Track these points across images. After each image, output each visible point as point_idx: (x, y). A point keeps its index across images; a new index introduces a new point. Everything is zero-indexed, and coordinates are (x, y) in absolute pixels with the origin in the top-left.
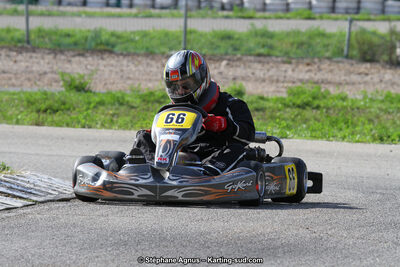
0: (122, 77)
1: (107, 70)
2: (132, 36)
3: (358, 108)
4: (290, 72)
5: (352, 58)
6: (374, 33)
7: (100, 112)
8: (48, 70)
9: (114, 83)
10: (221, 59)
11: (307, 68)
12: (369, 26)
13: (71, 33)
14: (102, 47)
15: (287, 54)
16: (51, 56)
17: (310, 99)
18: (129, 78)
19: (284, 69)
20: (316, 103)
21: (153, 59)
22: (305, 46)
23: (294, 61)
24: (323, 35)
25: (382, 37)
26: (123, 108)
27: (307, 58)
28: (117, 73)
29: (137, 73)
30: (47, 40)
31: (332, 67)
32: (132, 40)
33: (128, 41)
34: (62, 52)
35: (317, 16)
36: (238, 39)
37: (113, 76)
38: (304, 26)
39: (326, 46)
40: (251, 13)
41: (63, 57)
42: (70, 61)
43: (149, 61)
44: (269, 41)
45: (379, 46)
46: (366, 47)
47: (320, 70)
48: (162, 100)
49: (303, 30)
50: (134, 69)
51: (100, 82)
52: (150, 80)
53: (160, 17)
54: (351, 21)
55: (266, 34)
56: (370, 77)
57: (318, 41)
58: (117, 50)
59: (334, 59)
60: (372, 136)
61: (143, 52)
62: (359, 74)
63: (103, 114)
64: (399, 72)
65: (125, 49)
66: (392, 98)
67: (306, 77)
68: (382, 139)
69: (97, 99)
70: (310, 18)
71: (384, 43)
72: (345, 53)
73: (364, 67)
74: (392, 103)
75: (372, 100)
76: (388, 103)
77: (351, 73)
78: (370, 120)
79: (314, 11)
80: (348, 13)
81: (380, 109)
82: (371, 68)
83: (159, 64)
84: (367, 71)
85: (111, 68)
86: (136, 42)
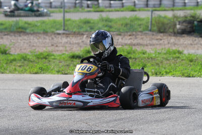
0: (30, 45)
1: (22, 42)
2: (36, 23)
3: (152, 58)
4: (120, 40)
5: (153, 32)
6: (165, 17)
7: (13, 64)
9: (25, 49)
10: (83, 34)
11: (129, 37)
12: (162, 14)
13: (3, 23)
14: (20, 30)
15: (119, 30)
17: (127, 54)
18: (33, 46)
19: (117, 38)
20: (129, 56)
21: (47, 35)
22: (129, 26)
23: (123, 34)
24: (139, 19)
25: (169, 19)
26: (26, 62)
27: (129, 32)
28: (27, 43)
29: (38, 43)
31: (142, 36)
32: (36, 26)
33: (33, 26)
35: (137, 9)
36: (93, 23)
37: (25, 45)
39: (140, 25)
40: (101, 9)
42: (2, 38)
43: (45, 36)
44: (110, 24)
45: (167, 24)
46: (160, 25)
47: (136, 38)
48: (47, 57)
49: (128, 17)
50: (36, 41)
51: (18, 48)
52: (45, 47)
54: (152, 11)
55: (108, 20)
56: (162, 41)
57: (136, 22)
58: (28, 31)
59: (144, 32)
60: (152, 72)
61: (42, 32)
62: (157, 39)
63: (14, 66)
64: (178, 38)
65: (33, 30)
66: (170, 52)
67: (129, 42)
68: (156, 74)
69: (12, 58)
70: (133, 11)
71: (169, 23)
72: (150, 28)
73: (160, 36)
74: (170, 54)
75: (159, 53)
76: (168, 55)
77: (152, 39)
78: (157, 64)
79: (137, 6)
80: (154, 7)
81: (163, 58)
82: (164, 36)
83: (50, 39)
84: (161, 38)
85: (24, 41)
86: (38, 26)
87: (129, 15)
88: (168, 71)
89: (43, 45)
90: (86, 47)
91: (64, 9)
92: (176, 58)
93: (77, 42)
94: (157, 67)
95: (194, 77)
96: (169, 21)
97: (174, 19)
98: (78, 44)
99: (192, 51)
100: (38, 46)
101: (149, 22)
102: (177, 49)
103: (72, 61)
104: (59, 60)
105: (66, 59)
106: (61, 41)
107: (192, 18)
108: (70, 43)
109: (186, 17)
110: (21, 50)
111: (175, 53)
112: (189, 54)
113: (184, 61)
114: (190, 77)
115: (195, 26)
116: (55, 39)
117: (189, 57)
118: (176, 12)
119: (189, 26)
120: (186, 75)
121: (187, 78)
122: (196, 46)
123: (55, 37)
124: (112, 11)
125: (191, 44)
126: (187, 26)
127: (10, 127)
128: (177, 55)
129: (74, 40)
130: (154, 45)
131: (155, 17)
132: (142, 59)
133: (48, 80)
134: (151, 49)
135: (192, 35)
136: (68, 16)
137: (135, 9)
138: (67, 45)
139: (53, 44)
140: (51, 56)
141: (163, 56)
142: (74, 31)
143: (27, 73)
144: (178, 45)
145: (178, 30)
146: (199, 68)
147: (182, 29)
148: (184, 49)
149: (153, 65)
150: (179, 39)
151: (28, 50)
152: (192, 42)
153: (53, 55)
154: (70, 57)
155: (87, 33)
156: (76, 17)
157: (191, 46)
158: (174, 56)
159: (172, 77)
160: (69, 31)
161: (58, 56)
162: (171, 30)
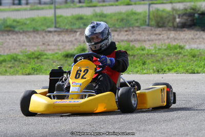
0: (19, 45)
1: (11, 41)
2: (25, 21)
3: (151, 55)
4: (116, 36)
5: (151, 26)
6: (163, 11)
7: (3, 65)
9: (14, 49)
10: (76, 32)
11: (126, 33)
12: (161, 7)
14: (8, 29)
15: (114, 26)
18: (23, 45)
19: (113, 34)
21: (38, 33)
22: (125, 21)
23: (118, 30)
24: (135, 14)
25: (168, 13)
26: (16, 63)
27: (125, 27)
29: (28, 43)
31: (140, 32)
32: (25, 24)
33: (22, 24)
35: (133, 3)
36: (87, 19)
37: (15, 44)
38: (124, 9)
39: (137, 20)
40: (94, 4)
43: (35, 35)
44: (104, 19)
45: (166, 18)
46: (159, 19)
47: (133, 34)
48: (39, 57)
49: (123, 11)
50: (26, 39)
51: (7, 48)
52: (35, 46)
53: (42, 9)
54: (150, 5)
56: (161, 36)
57: (132, 17)
58: (17, 29)
59: (142, 27)
60: (153, 70)
61: (32, 30)
62: (156, 34)
63: (4, 67)
64: (178, 32)
65: (22, 29)
66: (171, 47)
67: (126, 38)
68: (158, 71)
69: (1, 59)
70: (128, 4)
71: (169, 17)
72: (147, 23)
73: (158, 31)
74: (171, 50)
75: (159, 49)
76: (168, 50)
77: (151, 34)
78: (158, 61)
81: (163, 54)
82: (163, 31)
83: (41, 37)
84: (160, 33)
85: (13, 40)
86: (28, 24)
88: (171, 67)
89: (34, 44)
90: (80, 45)
91: (55, 5)
92: (177, 53)
93: (70, 39)
94: (158, 64)
95: (199, 73)
96: (168, 15)
97: (173, 12)
98: (71, 42)
99: (194, 46)
100: (29, 46)
101: (146, 16)
102: (179, 44)
103: (66, 60)
104: (52, 60)
105: (60, 58)
106: (53, 39)
107: (192, 11)
108: (63, 42)
109: (186, 9)
110: (10, 50)
111: (176, 49)
112: (191, 49)
113: (186, 57)
114: (194, 73)
115: (196, 19)
116: (46, 37)
117: (191, 52)
118: (174, 4)
119: (189, 20)
120: (190, 71)
121: (192, 75)
122: (198, 40)
123: (47, 35)
124: (106, 6)
125: (193, 39)
126: (187, 20)
127: (8, 131)
128: (179, 50)
129: (67, 38)
130: (152, 40)
131: (153, 11)
132: (141, 56)
133: (43, 81)
134: (150, 44)
135: (193, 29)
136: (59, 12)
137: (130, 3)
138: (59, 44)
139: (44, 42)
140: (43, 55)
141: (163, 52)
142: (66, 27)
143: (19, 75)
144: (178, 40)
145: (178, 23)
146: (203, 63)
147: (182, 23)
148: (185, 44)
149: (153, 62)
150: (179, 34)
151: (18, 50)
152: (193, 36)
153: (46, 55)
154: (63, 56)
155: (80, 30)
156: (68, 13)
157: (193, 41)
158: (176, 51)
159: (175, 74)
160: (60, 28)
161: (51, 55)
162: (170, 24)
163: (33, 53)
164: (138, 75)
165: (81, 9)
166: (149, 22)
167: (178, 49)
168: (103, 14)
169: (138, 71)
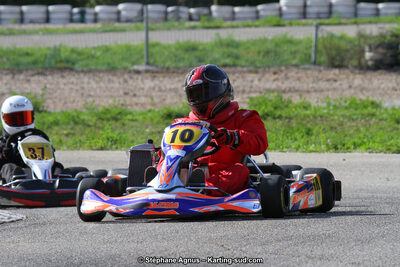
0: (82, 94)
1: (66, 88)
2: (93, 52)
3: (321, 117)
4: (256, 82)
5: (320, 64)
6: (342, 38)
7: (54, 132)
8: (5, 91)
9: (74, 102)
11: (274, 77)
12: (337, 31)
13: (30, 51)
14: (62, 65)
15: (252, 63)
16: (9, 77)
17: (272, 109)
18: (90, 96)
19: (250, 79)
20: (278, 113)
21: (115, 75)
22: (272, 54)
23: (260, 70)
24: (291, 42)
25: (351, 41)
26: (78, 127)
27: (273, 66)
28: (77, 90)
29: (98, 90)
30: (5, 60)
31: (300, 75)
32: (93, 57)
33: (88, 57)
34: (20, 72)
35: (286, 22)
36: (204, 49)
39: (294, 53)
41: (22, 77)
42: (28, 81)
43: (110, 77)
44: (235, 51)
45: (347, 51)
46: (334, 53)
47: (287, 78)
48: (120, 117)
49: (270, 37)
50: (94, 84)
51: (60, 100)
52: (111, 97)
53: (123, 30)
54: (317, 26)
55: (232, 44)
56: (339, 83)
57: (285, 48)
58: (77, 67)
60: (327, 145)
61: (104, 68)
62: (328, 80)
63: (57, 134)
64: (369, 77)
65: (87, 65)
66: (356, 104)
67: (274, 86)
68: (336, 148)
69: (51, 119)
70: (279, 25)
72: (313, 59)
73: (332, 73)
74: (356, 109)
75: (335, 107)
76: (352, 110)
77: (319, 80)
79: (284, 17)
80: (319, 18)
81: (343, 116)
82: (341, 73)
83: (121, 80)
84: (335, 77)
85: (71, 86)
86: (97, 58)
87: (272, 33)
88: (358, 141)
89: (107, 93)
91: (147, 23)
92: (369, 115)
93: (173, 87)
96: (348, 47)
97: (359, 40)
99: (396, 102)
100: (99, 96)
101: (311, 47)
102: (371, 99)
105: (156, 120)
106: (142, 86)
107: (394, 39)
108: (160, 90)
109: (382, 36)
110: (65, 103)
111: (365, 107)
112: (393, 109)
113: (384, 122)
116: (130, 82)
117: (393, 114)
118: (362, 27)
119: (388, 55)
120: (395, 149)
123: (131, 78)
124: (237, 27)
126: (385, 54)
128: (371, 110)
130: (322, 91)
131: (323, 38)
132: (302, 120)
134: (318, 98)
135: (395, 71)
136: (155, 37)
137: (282, 23)
138: (154, 94)
139: (126, 91)
140: (126, 115)
141: (342, 113)
142: (167, 65)
143: (84, 149)
144: (368, 90)
145: (368, 61)
147: (376, 60)
151: (81, 104)
152: (395, 85)
153: (130, 113)
154: (162, 117)
157: (395, 93)
158: (365, 112)
159: (367, 154)
160: (157, 66)
161: (140, 114)
162: (355, 62)
163: (107, 110)
164: (298, 153)
165: (193, 32)
166: (316, 57)
167: (370, 108)
168: (233, 41)
169: (299, 146)
